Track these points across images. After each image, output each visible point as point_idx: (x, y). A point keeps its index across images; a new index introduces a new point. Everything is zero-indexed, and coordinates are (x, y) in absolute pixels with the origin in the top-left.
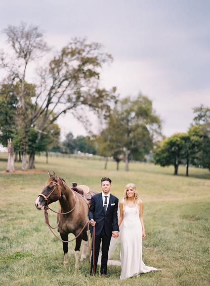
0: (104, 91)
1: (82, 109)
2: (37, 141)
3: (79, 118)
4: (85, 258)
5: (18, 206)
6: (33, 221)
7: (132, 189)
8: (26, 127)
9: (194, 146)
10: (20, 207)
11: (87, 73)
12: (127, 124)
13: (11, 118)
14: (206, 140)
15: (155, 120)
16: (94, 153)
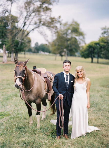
0: (54, 18)
1: (42, 28)
2: (19, 46)
3: (41, 33)
4: (45, 117)
5: (8, 81)
6: (14, 90)
7: (81, 71)
8: (12, 39)
9: (101, 47)
10: (8, 82)
11: (45, 9)
12: (67, 36)
13: (5, 34)
14: (108, 44)
15: (81, 34)
16: (49, 52)
